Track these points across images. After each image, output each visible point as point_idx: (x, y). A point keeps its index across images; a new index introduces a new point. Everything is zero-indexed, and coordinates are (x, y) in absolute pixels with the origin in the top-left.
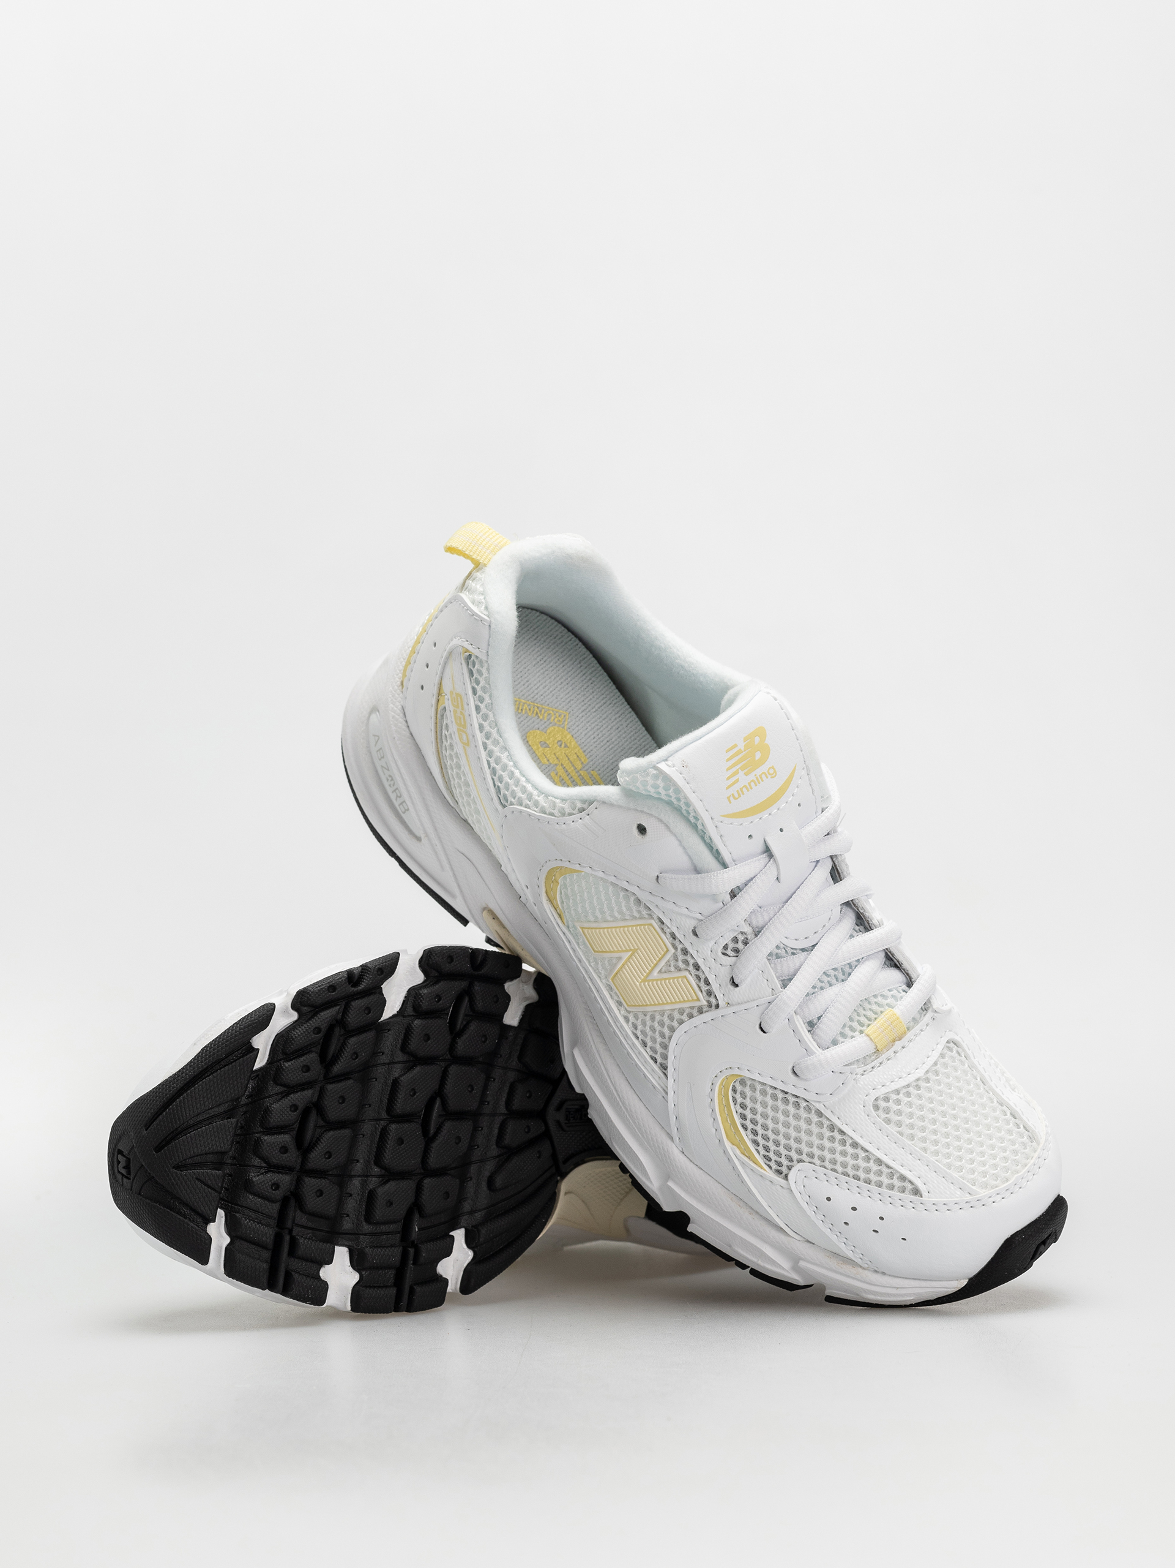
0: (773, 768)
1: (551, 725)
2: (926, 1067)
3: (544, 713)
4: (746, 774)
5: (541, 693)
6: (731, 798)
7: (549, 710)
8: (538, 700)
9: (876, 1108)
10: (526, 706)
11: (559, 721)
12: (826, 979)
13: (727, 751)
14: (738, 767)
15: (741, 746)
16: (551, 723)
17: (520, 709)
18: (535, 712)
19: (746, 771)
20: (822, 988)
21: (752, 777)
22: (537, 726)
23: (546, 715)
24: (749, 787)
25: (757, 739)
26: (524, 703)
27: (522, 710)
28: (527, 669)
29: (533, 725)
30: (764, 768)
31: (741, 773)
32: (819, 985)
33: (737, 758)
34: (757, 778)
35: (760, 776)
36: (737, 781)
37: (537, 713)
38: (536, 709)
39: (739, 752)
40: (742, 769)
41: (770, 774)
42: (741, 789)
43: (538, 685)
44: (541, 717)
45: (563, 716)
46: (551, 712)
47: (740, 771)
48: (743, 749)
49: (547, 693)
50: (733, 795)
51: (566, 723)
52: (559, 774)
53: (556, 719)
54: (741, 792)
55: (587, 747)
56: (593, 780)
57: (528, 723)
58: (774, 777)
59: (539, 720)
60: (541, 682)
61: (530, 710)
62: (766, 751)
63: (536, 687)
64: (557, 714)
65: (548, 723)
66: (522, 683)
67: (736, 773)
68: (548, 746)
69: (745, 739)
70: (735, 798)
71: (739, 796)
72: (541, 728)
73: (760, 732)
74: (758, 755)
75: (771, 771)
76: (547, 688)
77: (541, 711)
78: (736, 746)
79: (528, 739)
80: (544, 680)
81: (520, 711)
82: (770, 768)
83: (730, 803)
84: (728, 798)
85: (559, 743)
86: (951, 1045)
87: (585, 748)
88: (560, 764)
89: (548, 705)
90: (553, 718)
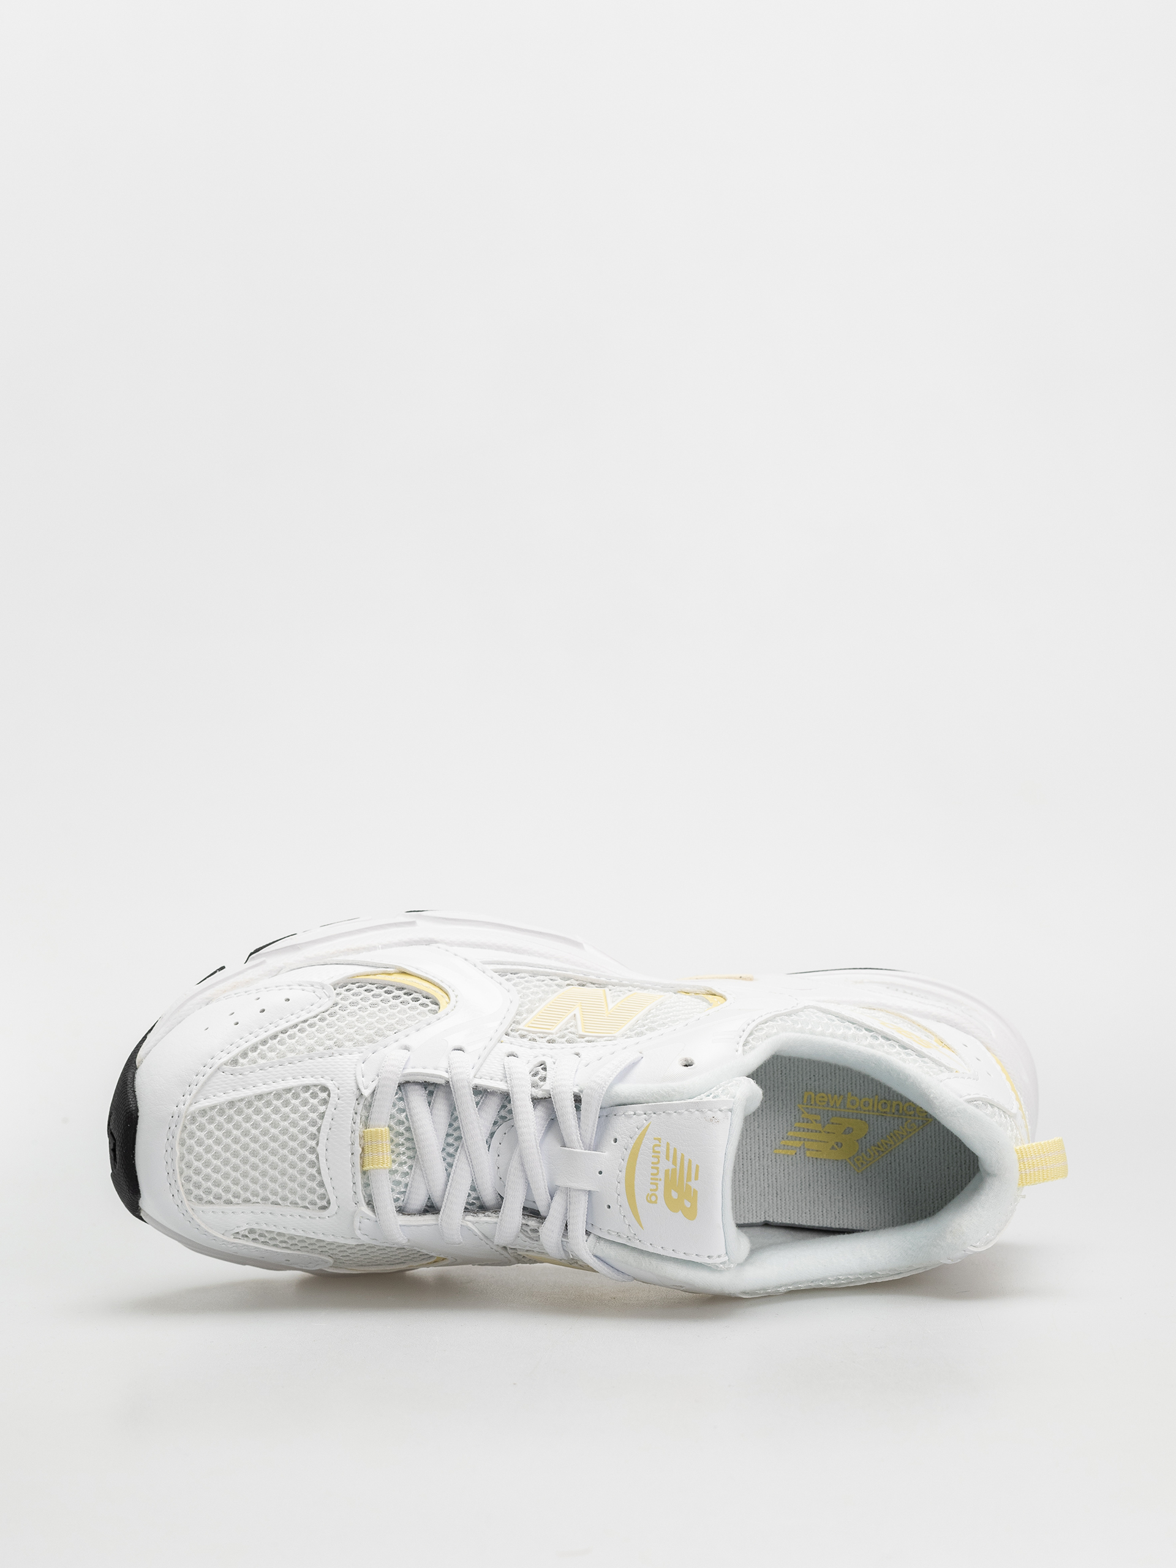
0: (655, 1202)
1: (860, 1150)
2: (322, 1159)
3: (874, 1153)
4: (667, 1172)
5: (893, 1164)
6: (657, 1143)
7: (874, 1159)
8: (889, 1157)
9: (324, 1089)
10: (893, 1143)
11: (858, 1160)
12: (456, 1134)
13: (697, 1167)
14: (678, 1168)
15: (693, 1184)
16: (862, 1151)
17: (894, 1137)
18: (881, 1146)
19: (670, 1173)
20: (450, 1125)
21: (661, 1175)
22: (868, 1138)
23: (872, 1154)
24: (655, 1166)
25: (688, 1204)
26: (895, 1143)
27: (891, 1137)
28: (922, 1168)
29: (872, 1135)
30: (660, 1193)
31: (671, 1166)
32: (455, 1125)
33: (686, 1172)
34: (657, 1180)
35: (656, 1184)
36: (667, 1158)
37: (879, 1147)
38: (883, 1149)
39: (689, 1179)
40: (674, 1170)
41: (652, 1195)
42: (658, 1158)
43: (901, 1167)
44: (873, 1148)
45: (860, 1166)
46: (870, 1159)
47: (674, 1167)
48: (689, 1183)
49: (889, 1169)
50: (659, 1146)
51: (852, 1164)
52: (814, 1122)
53: (861, 1158)
54: (656, 1155)
55: (819, 1165)
56: (788, 1146)
57: (876, 1133)
58: (647, 1196)
59: (872, 1145)
60: (902, 1172)
61: (886, 1144)
62: (673, 1206)
63: (901, 1164)
64: (865, 1163)
65: (864, 1150)
66: (913, 1156)
67: (674, 1163)
68: (845, 1132)
69: (695, 1192)
70: (655, 1146)
71: (654, 1152)
72: (864, 1140)
73: (691, 1214)
74: (674, 1195)
75: (653, 1199)
76: (893, 1172)
77: (878, 1151)
78: (696, 1178)
79: (863, 1122)
80: (902, 1176)
81: (892, 1134)
82: (657, 1199)
83: (655, 1139)
84: (659, 1140)
85: (839, 1145)
86: (324, 1203)
87: (819, 1162)
88: (822, 1131)
89: (879, 1162)
90: (865, 1156)
